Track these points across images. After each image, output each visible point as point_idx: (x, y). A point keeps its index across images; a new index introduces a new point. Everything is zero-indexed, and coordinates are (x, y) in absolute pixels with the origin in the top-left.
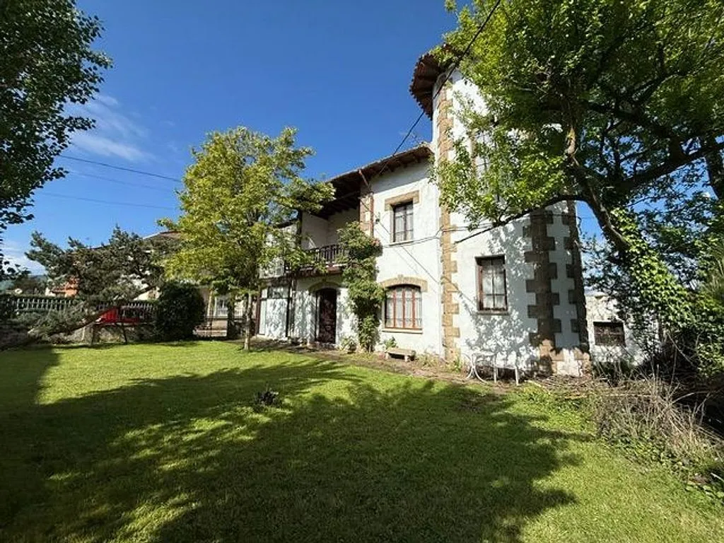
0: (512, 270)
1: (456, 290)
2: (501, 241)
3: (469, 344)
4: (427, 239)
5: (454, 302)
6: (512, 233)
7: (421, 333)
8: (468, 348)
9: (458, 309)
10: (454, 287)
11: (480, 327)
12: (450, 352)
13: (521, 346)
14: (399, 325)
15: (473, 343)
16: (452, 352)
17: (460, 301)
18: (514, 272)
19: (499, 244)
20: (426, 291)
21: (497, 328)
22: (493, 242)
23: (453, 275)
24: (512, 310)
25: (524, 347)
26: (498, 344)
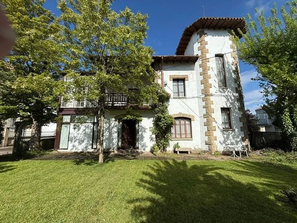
0: (234, 114)
1: (214, 120)
2: (230, 102)
3: (220, 143)
4: (193, 97)
5: (214, 125)
6: (233, 100)
7: (192, 140)
8: (220, 144)
9: (215, 129)
10: (213, 119)
11: (224, 136)
12: (213, 147)
13: (239, 142)
14: (178, 136)
15: (222, 142)
16: (214, 147)
17: (216, 125)
18: (235, 115)
19: (229, 103)
20: (194, 120)
21: (230, 136)
22: (227, 102)
23: (212, 114)
24: (235, 128)
25: (240, 142)
26: (231, 142)
